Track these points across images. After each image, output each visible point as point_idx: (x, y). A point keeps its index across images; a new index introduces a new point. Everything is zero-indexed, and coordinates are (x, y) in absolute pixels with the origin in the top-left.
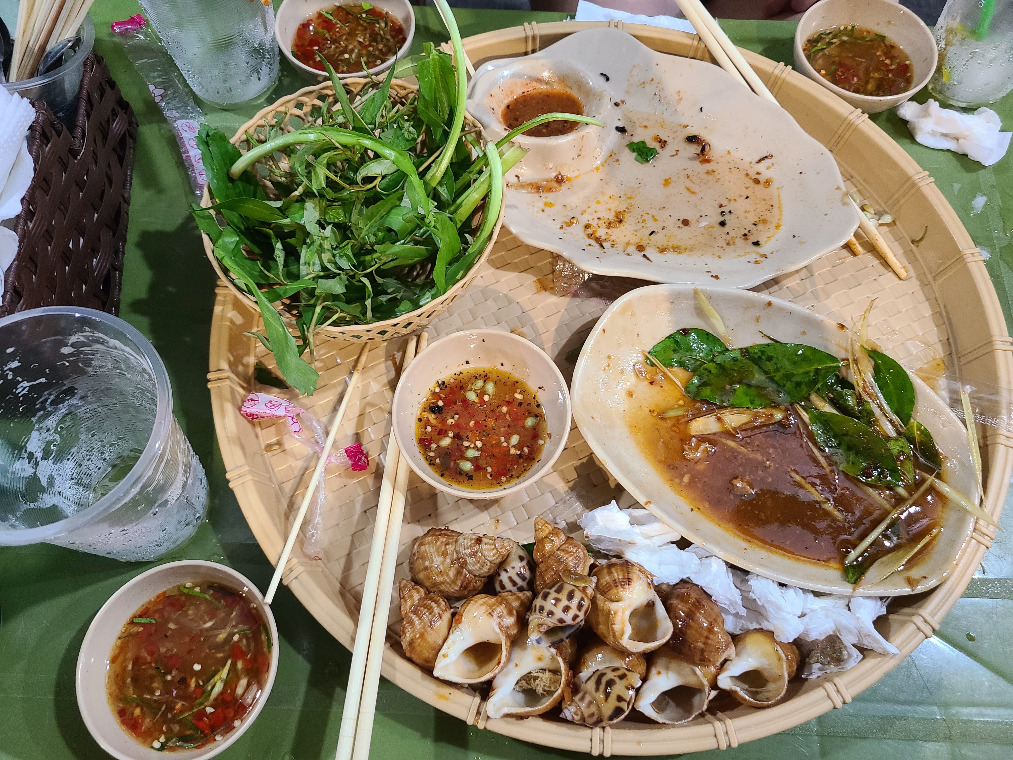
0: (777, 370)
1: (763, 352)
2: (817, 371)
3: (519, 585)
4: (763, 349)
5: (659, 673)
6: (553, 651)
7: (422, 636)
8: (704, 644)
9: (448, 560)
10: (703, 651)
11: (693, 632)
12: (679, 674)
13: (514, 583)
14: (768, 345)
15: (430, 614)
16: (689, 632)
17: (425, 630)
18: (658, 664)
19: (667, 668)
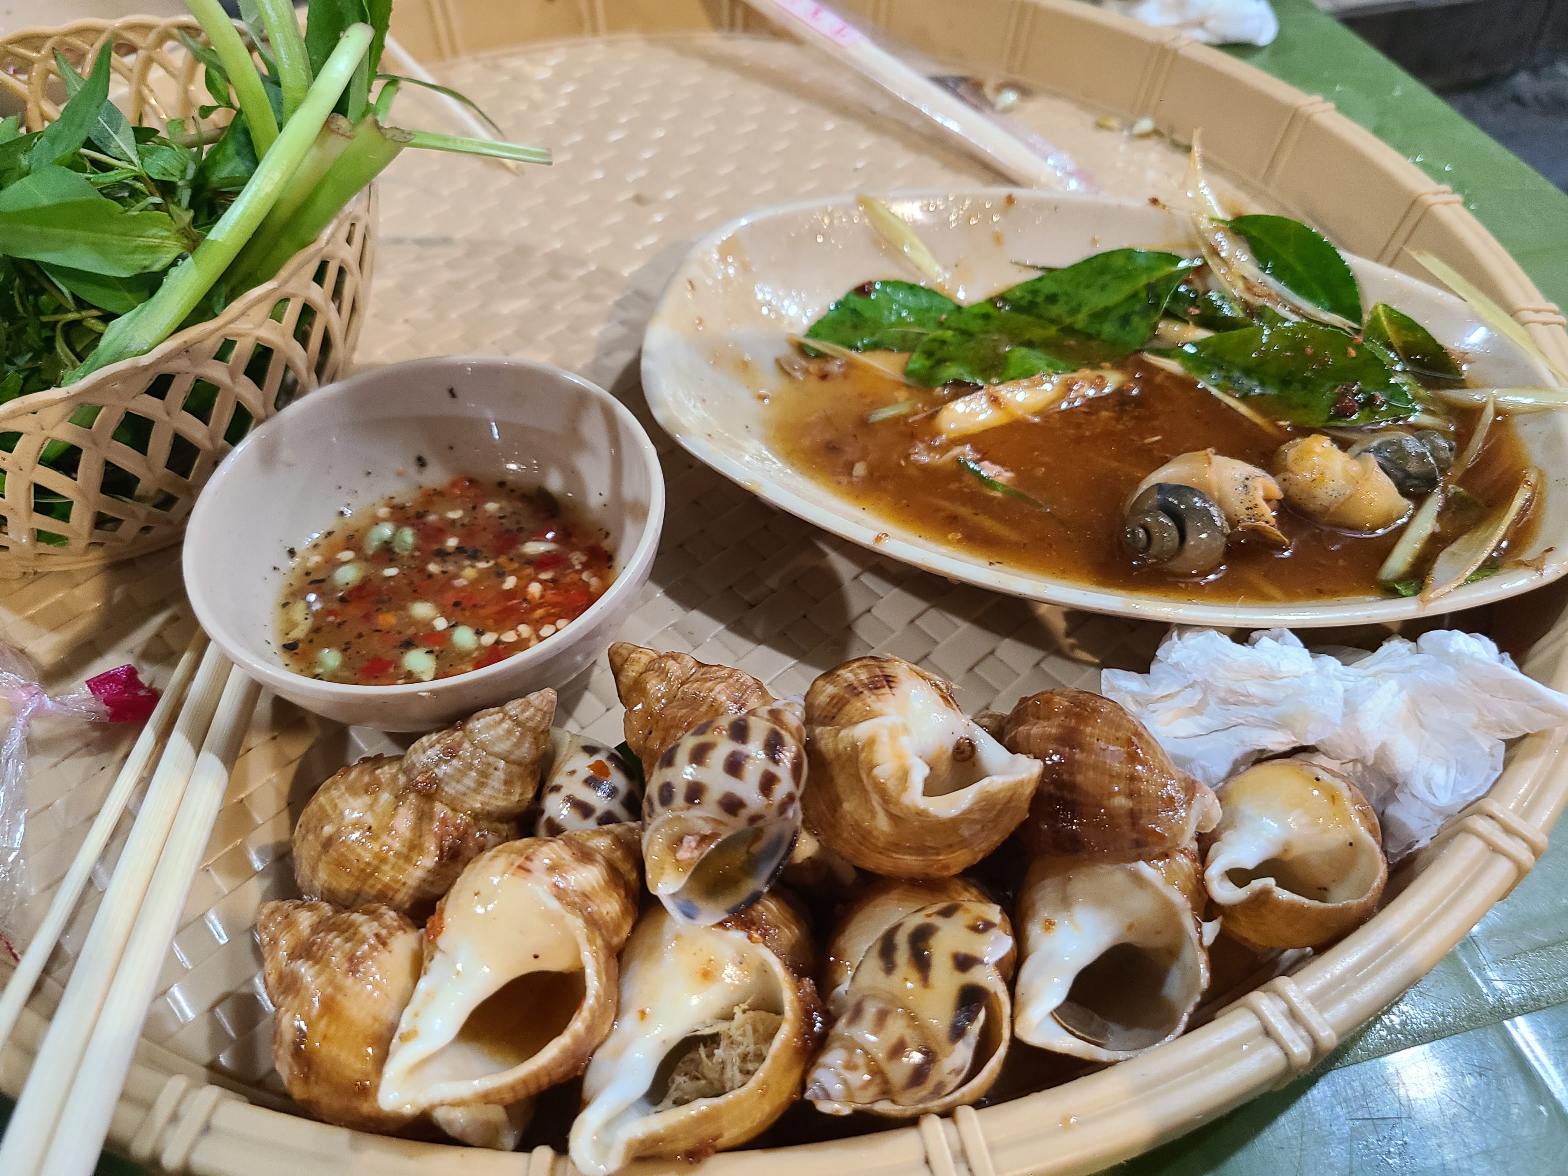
0: (1075, 311)
1: (1035, 292)
2: (1150, 287)
3: (599, 812)
4: (1032, 288)
5: (1049, 925)
6: (738, 936)
7: (329, 1006)
8: (1130, 795)
9: (386, 797)
10: (1134, 816)
11: (1091, 774)
12: (1101, 901)
13: (584, 809)
14: (1040, 279)
15: (347, 940)
16: (1080, 778)
17: (338, 988)
18: (1039, 905)
19: (1066, 903)
